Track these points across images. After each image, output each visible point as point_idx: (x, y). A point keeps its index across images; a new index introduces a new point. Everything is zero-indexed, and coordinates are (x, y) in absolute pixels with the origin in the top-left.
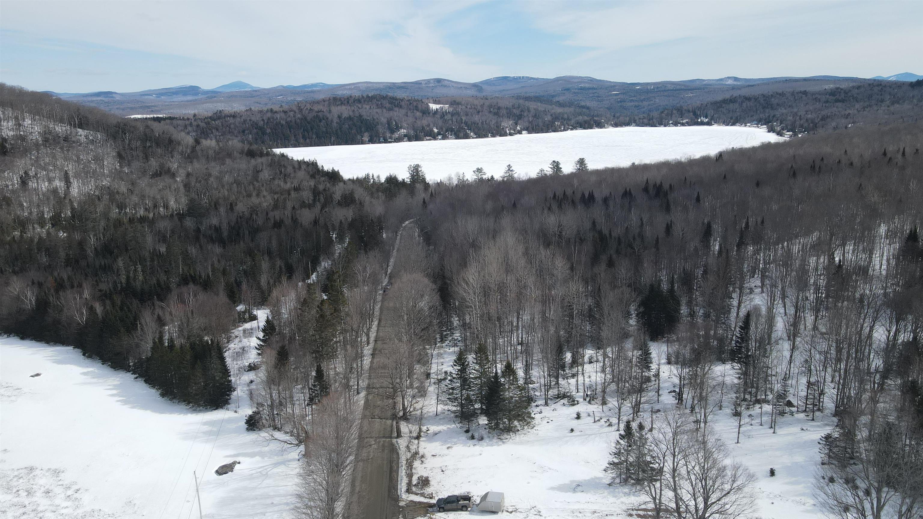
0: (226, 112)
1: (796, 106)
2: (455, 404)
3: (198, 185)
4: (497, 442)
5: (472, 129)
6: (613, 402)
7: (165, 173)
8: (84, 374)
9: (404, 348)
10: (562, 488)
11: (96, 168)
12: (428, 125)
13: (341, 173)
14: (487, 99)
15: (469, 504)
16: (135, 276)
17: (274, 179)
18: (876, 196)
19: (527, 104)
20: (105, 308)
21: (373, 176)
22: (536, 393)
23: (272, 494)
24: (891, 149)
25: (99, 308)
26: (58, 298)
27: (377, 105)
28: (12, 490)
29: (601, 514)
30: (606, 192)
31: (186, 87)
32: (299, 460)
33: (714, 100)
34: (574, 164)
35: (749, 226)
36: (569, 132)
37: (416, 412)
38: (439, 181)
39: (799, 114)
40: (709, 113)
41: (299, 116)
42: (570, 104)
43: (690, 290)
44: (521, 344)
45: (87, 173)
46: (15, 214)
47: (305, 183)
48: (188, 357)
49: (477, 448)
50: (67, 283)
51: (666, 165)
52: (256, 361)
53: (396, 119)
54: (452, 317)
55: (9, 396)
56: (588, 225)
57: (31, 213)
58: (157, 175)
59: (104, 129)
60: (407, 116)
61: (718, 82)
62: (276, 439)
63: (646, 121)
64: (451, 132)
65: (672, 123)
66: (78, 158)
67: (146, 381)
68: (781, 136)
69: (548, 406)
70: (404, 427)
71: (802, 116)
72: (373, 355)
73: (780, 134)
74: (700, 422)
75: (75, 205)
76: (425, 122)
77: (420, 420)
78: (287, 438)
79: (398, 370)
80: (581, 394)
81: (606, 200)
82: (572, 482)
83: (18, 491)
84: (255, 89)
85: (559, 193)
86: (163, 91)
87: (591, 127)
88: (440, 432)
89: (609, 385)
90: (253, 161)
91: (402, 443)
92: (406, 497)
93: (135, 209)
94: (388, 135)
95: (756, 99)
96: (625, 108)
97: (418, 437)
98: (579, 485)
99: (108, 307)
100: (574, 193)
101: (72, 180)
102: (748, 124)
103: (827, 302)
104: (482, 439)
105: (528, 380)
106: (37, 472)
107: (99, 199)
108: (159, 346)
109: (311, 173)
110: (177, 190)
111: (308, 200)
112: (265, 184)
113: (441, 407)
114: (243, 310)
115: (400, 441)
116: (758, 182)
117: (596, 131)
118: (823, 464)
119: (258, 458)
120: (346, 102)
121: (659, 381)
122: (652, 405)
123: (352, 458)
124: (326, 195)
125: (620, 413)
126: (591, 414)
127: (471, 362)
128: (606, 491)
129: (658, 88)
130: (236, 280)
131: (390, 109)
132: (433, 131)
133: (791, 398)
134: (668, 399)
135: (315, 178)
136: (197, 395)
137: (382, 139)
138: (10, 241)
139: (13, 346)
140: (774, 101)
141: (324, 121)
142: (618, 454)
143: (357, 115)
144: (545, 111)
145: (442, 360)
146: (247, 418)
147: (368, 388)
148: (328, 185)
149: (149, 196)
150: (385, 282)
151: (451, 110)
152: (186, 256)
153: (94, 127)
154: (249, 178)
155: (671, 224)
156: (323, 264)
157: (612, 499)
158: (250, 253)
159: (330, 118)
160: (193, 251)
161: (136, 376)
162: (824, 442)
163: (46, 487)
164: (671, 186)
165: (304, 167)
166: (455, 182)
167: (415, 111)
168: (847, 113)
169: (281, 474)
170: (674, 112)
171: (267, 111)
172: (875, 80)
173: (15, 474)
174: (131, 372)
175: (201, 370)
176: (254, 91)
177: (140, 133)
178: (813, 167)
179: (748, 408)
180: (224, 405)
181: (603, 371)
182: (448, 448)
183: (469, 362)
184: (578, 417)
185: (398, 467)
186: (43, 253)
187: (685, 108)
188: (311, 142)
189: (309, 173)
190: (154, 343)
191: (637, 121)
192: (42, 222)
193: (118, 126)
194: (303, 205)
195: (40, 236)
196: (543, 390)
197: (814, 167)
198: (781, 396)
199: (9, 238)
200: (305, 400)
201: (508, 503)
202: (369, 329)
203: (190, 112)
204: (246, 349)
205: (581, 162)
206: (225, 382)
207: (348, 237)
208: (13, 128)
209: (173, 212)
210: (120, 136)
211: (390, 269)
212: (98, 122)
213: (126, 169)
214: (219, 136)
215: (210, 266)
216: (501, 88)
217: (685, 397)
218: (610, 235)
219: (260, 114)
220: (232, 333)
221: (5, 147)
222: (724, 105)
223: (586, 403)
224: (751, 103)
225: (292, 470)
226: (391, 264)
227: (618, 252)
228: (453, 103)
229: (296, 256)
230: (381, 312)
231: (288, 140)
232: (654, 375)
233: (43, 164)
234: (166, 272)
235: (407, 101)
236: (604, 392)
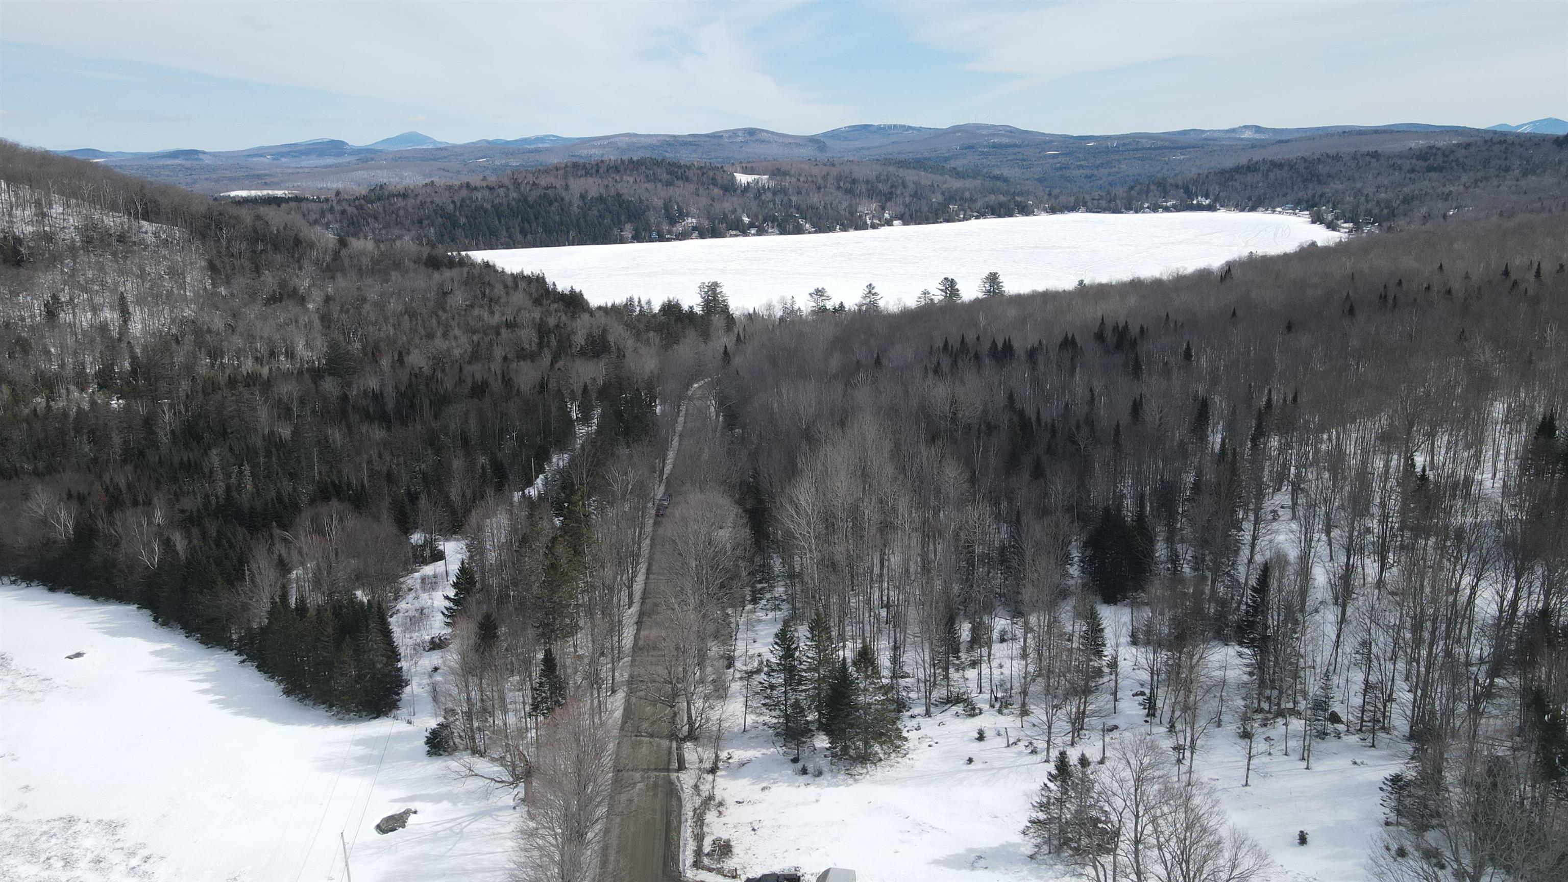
0: (391, 188)
1: (1361, 178)
2: (775, 713)
3: (344, 317)
4: (844, 780)
5: (808, 217)
6: (1039, 713)
7: (289, 296)
8: (155, 653)
9: (690, 619)
10: (953, 862)
11: (172, 287)
12: (734, 211)
13: (586, 296)
14: (833, 165)
16: (240, 484)
17: (472, 306)
18: (1487, 351)
19: (902, 172)
20: (190, 542)
21: (639, 302)
22: (911, 695)
23: (470, 866)
24: (1517, 262)
25: (179, 542)
26: (112, 523)
27: (647, 176)
28: (39, 857)
30: (1032, 340)
31: (323, 143)
32: (514, 808)
33: (1220, 166)
34: (979, 282)
35: (1271, 406)
36: (973, 222)
37: (711, 727)
38: (751, 311)
39: (1365, 192)
40: (1211, 189)
41: (515, 195)
42: (975, 173)
43: (1172, 516)
44: (888, 606)
45: (156, 297)
46: (37, 368)
47: (525, 315)
48: (330, 630)
49: (812, 788)
50: (126, 497)
51: (1136, 285)
52: (443, 633)
53: (679, 199)
54: (771, 558)
55: (32, 693)
56: (1001, 398)
57: (62, 366)
58: (273, 300)
59: (186, 222)
60: (698, 195)
61: (1228, 135)
62: (476, 775)
63: (1103, 203)
64: (773, 222)
65: (1148, 208)
66: (142, 270)
67: (260, 668)
68: (1334, 229)
69: (930, 716)
70: (691, 753)
71: (1371, 194)
72: (639, 623)
73: (1332, 226)
74: (1184, 749)
75: (138, 351)
76: (727, 205)
77: (717, 739)
78: (496, 770)
79: (681, 658)
80: (986, 697)
81: (1032, 354)
82: (970, 851)
83: (48, 859)
84: (439, 146)
85: (954, 342)
86: (284, 150)
87: (1010, 214)
88: (749, 761)
89: (1034, 680)
90: (437, 276)
91: (686, 780)
92: (692, 876)
93: (238, 359)
94: (665, 227)
95: (1291, 166)
96: (1068, 180)
97: (713, 770)
98: (980, 857)
99: (196, 541)
100: (978, 338)
101: (131, 309)
102: (1279, 209)
103: (1402, 536)
104: (819, 774)
105: (897, 672)
106: (80, 826)
107: (177, 342)
108: (282, 610)
109: (535, 295)
110: (309, 325)
111: (530, 345)
112: (457, 316)
113: (751, 719)
114: (421, 542)
115: (683, 776)
116: (1289, 323)
117: (1018, 221)
118: (1387, 824)
119: (446, 805)
120: (594, 171)
121: (1117, 675)
122: (1103, 720)
123: (602, 810)
124: (560, 335)
125: (1050, 733)
126: (1003, 732)
127: (802, 644)
128: (1025, 868)
129: (1124, 144)
130: (409, 490)
131: (669, 184)
132: (742, 221)
133: (1337, 708)
134: (1130, 706)
135: (541, 304)
136: (345, 693)
137: (654, 235)
138: (28, 415)
139: (36, 603)
140: (1322, 169)
141: (556, 204)
142: (1043, 806)
143: (613, 193)
144: (932, 185)
145: (754, 635)
146: (428, 734)
147: (631, 681)
148: (564, 318)
149: (261, 338)
150: (660, 491)
151: (772, 184)
152: (326, 448)
153: (168, 218)
154: (431, 305)
155: (1141, 400)
156: (555, 459)
158: (433, 442)
159: (567, 199)
160: (336, 435)
161: (242, 658)
162: (1390, 788)
163: (95, 853)
164: (1142, 328)
165: (522, 285)
166: (779, 313)
167: (711, 187)
168: (1446, 190)
169: (485, 832)
170: (1152, 187)
171: (461, 186)
172: (1495, 132)
173: (43, 830)
174: (235, 652)
175: (351, 652)
176: (438, 149)
177: (246, 227)
178: (1383, 298)
179: (1265, 725)
180: (390, 711)
181: (1024, 656)
182: (763, 789)
183: (799, 642)
184: (981, 737)
185: (680, 822)
186: (85, 437)
187: (1171, 181)
188: (535, 239)
189: (531, 295)
190: (273, 603)
191: (1089, 204)
192: (81, 382)
193: (209, 216)
194: (522, 355)
195: (79, 407)
196: (923, 689)
197: (1386, 297)
198: (1320, 705)
199: (27, 411)
200: (524, 703)
202: (632, 580)
203: (332, 184)
204: (426, 611)
205: (993, 279)
206: (390, 671)
207: (598, 412)
208: (32, 221)
209: (302, 365)
210: (213, 233)
211: (668, 470)
212: (175, 210)
213: (223, 290)
214: (380, 230)
215: (365, 466)
216: (858, 144)
217: (1159, 704)
218: (1038, 419)
219: (447, 192)
220: (402, 583)
221: (19, 252)
222: (1236, 177)
223: (994, 712)
224: (1284, 173)
225: (503, 826)
226: (669, 462)
227: (1050, 451)
228: (776, 173)
229: (509, 445)
230: (652, 546)
231: (496, 236)
232: (1108, 666)
233: (82, 282)
234: (292, 476)
235: (698, 169)
236: (1024, 693)
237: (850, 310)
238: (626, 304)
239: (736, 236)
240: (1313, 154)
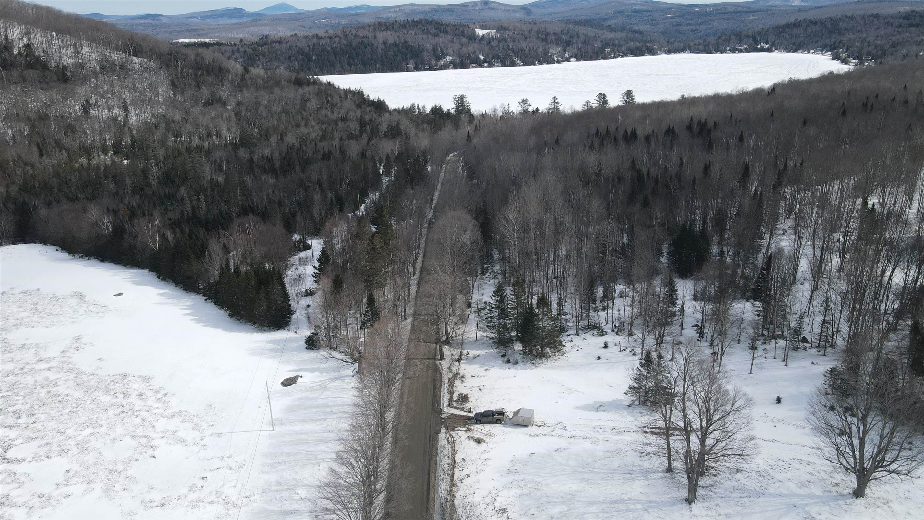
0: (272, 37)
1: (866, 30)
2: (493, 331)
3: (248, 114)
4: (530, 366)
5: (519, 56)
6: (638, 334)
7: (217, 102)
9: (448, 279)
10: (587, 408)
11: (151, 96)
12: (474, 52)
13: (387, 103)
14: (535, 24)
15: (503, 418)
16: (199, 206)
17: (321, 108)
19: (577, 28)
20: (175, 236)
21: (418, 106)
22: (568, 324)
23: (331, 403)
25: (170, 235)
26: (133, 226)
27: (423, 30)
28: (110, 393)
29: (619, 430)
30: (649, 129)
31: (231, 9)
32: (353, 376)
33: (777, 24)
34: (621, 96)
35: (787, 168)
36: (620, 59)
37: (458, 338)
38: (484, 112)
39: (868, 40)
40: (770, 38)
41: (345, 42)
42: (622, 29)
43: (723, 231)
44: (557, 277)
45: (143, 101)
46: (80, 141)
47: (352, 114)
48: (253, 283)
49: (512, 370)
50: (138, 211)
51: (716, 98)
52: (312, 287)
53: (442, 45)
54: (493, 251)
55: (98, 313)
56: (628, 164)
57: (94, 140)
58: (208, 104)
59: (157, 57)
60: (453, 42)
61: (784, 3)
62: (333, 358)
63: (701, 47)
64: (498, 59)
65: (729, 50)
66: (134, 86)
67: (215, 303)
68: (846, 64)
69: (578, 335)
70: (447, 351)
71: (871, 41)
72: (419, 285)
73: (845, 62)
74: (718, 354)
75: (135, 133)
76: (471, 48)
77: (461, 345)
78: (342, 356)
79: (442, 300)
80: (610, 326)
81: (648, 138)
82: (596, 402)
83: (115, 393)
84: (299, 11)
85: (603, 131)
86: (208, 14)
87: (643, 54)
88: (479, 356)
89: (637, 318)
90: (300, 90)
91: (445, 364)
92: (447, 411)
93: (190, 137)
94: (434, 62)
95: (822, 23)
96: (680, 32)
97: (459, 360)
98: (601, 406)
99: (178, 235)
100: (617, 129)
101: (129, 108)
102: (812, 51)
103: (857, 244)
104: (516, 363)
105: (561, 312)
106: (130, 378)
107: (156, 127)
108: (226, 272)
109: (357, 102)
110: (228, 119)
111: (355, 131)
112: (312, 114)
113: (480, 334)
114: (297, 240)
115: (443, 362)
116: (805, 120)
117: (648, 58)
118: (827, 394)
119: (317, 373)
120: (391, 27)
121: (683, 316)
122: (674, 337)
123: (400, 375)
124: (372, 125)
125: (643, 344)
126: (618, 344)
127: (509, 294)
128: (625, 412)
129: (717, 10)
130: (290, 211)
131: (436, 35)
132: (479, 58)
133: (805, 334)
134: (690, 332)
135: (361, 107)
136: (261, 316)
137: (427, 67)
138: (78, 168)
140: (842, 25)
141: (369, 47)
142: (638, 379)
143: (402, 41)
144: (595, 36)
145: (482, 291)
146: (306, 338)
147: (415, 314)
148: (374, 115)
149: (202, 125)
150: (430, 215)
151: (498, 35)
152: (244, 187)
153: (147, 55)
154: (297, 107)
155: (710, 164)
156: (371, 195)
157: (630, 418)
158: (302, 185)
159: (375, 44)
160: (248, 180)
161: (206, 298)
162: (829, 375)
163: (139, 391)
164: (715, 123)
165: (350, 96)
166: (500, 114)
167: (461, 37)
168: (919, 39)
169: (339, 387)
170: (733, 37)
171: (313, 36)
173: (111, 380)
174: (202, 295)
175: (264, 295)
176: (298, 14)
177: (191, 60)
178: (865, 105)
179: (765, 343)
180: (285, 326)
181: (632, 305)
182: (486, 370)
183: (507, 293)
184: (606, 346)
185: (441, 385)
186: (110, 180)
187: (745, 33)
188: (356, 69)
189: (355, 102)
190: (222, 268)
191: (692, 48)
192: (105, 150)
193: (170, 54)
194: (351, 137)
195: (106, 164)
196: (575, 321)
197: (866, 104)
198: (797, 332)
199: (77, 165)
200: (357, 324)
201: (537, 418)
202: (415, 261)
203: (237, 35)
204: (302, 276)
205: (629, 94)
206: (285, 305)
207: (394, 170)
208: (72, 56)
209: (226, 141)
210: (173, 64)
211: (434, 202)
212: (151, 50)
213: (179, 98)
214: (266, 62)
215: (265, 198)
216: (550, 10)
217: (706, 330)
218: (648, 174)
219: (305, 40)
220: (289, 261)
221: (66, 75)
222: (787, 30)
223: (614, 334)
224: (817, 28)
225: (348, 384)
226: (436, 198)
227: (654, 192)
228: (501, 29)
229: (344, 188)
230: (426, 242)
231: (334, 67)
232: (679, 311)
233: (102, 92)
234: (227, 202)
235: (453, 26)
236: (631, 324)
237: (542, 112)
238: (411, 108)
239: (475, 67)
240: (837, 15)
